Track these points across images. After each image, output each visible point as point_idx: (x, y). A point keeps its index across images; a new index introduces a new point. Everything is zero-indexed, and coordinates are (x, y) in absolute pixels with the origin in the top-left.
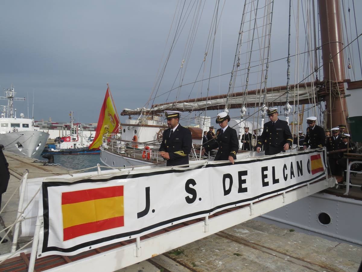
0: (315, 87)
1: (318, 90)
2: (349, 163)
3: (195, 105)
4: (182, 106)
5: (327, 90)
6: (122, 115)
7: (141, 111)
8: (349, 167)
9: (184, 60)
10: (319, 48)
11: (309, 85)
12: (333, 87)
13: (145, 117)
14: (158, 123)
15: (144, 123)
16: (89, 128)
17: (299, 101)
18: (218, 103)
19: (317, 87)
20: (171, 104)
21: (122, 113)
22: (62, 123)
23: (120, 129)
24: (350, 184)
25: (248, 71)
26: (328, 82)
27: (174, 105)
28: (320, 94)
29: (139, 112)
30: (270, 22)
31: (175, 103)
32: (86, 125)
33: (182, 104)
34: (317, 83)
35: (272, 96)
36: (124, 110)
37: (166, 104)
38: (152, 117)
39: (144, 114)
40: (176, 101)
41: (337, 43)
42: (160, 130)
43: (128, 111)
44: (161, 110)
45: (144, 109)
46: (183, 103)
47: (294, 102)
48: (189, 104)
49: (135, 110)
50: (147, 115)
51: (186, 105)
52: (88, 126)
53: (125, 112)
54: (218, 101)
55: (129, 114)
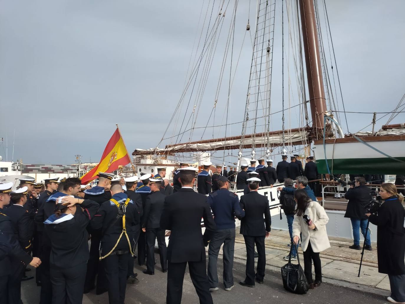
0: (306, 132)
1: (309, 134)
2: (323, 187)
3: (208, 145)
4: (196, 147)
5: (315, 134)
6: (133, 154)
7: (154, 151)
8: (323, 189)
9: (195, 106)
10: (308, 102)
11: (301, 130)
12: (319, 132)
13: (160, 157)
14: (172, 162)
15: (159, 163)
16: (72, 170)
17: (292, 143)
18: (229, 144)
19: (308, 132)
20: (185, 145)
21: (133, 153)
22: (39, 165)
23: (132, 169)
24: (325, 201)
25: (255, 125)
26: (315, 128)
27: (188, 146)
28: (310, 137)
29: (153, 152)
30: (270, 82)
31: (189, 143)
32: (68, 167)
33: (196, 145)
34: (307, 129)
35: (273, 139)
36: (136, 150)
37: (180, 145)
38: (166, 157)
39: (159, 154)
40: (189, 142)
41: (321, 99)
42: (175, 168)
43: (140, 151)
44: (174, 150)
45: (157, 149)
46: (196, 143)
47: (291, 143)
48: (202, 145)
49: (148, 150)
50: (161, 155)
51: (199, 146)
52: (71, 168)
53: (137, 152)
54: (228, 143)
55: (142, 154)
